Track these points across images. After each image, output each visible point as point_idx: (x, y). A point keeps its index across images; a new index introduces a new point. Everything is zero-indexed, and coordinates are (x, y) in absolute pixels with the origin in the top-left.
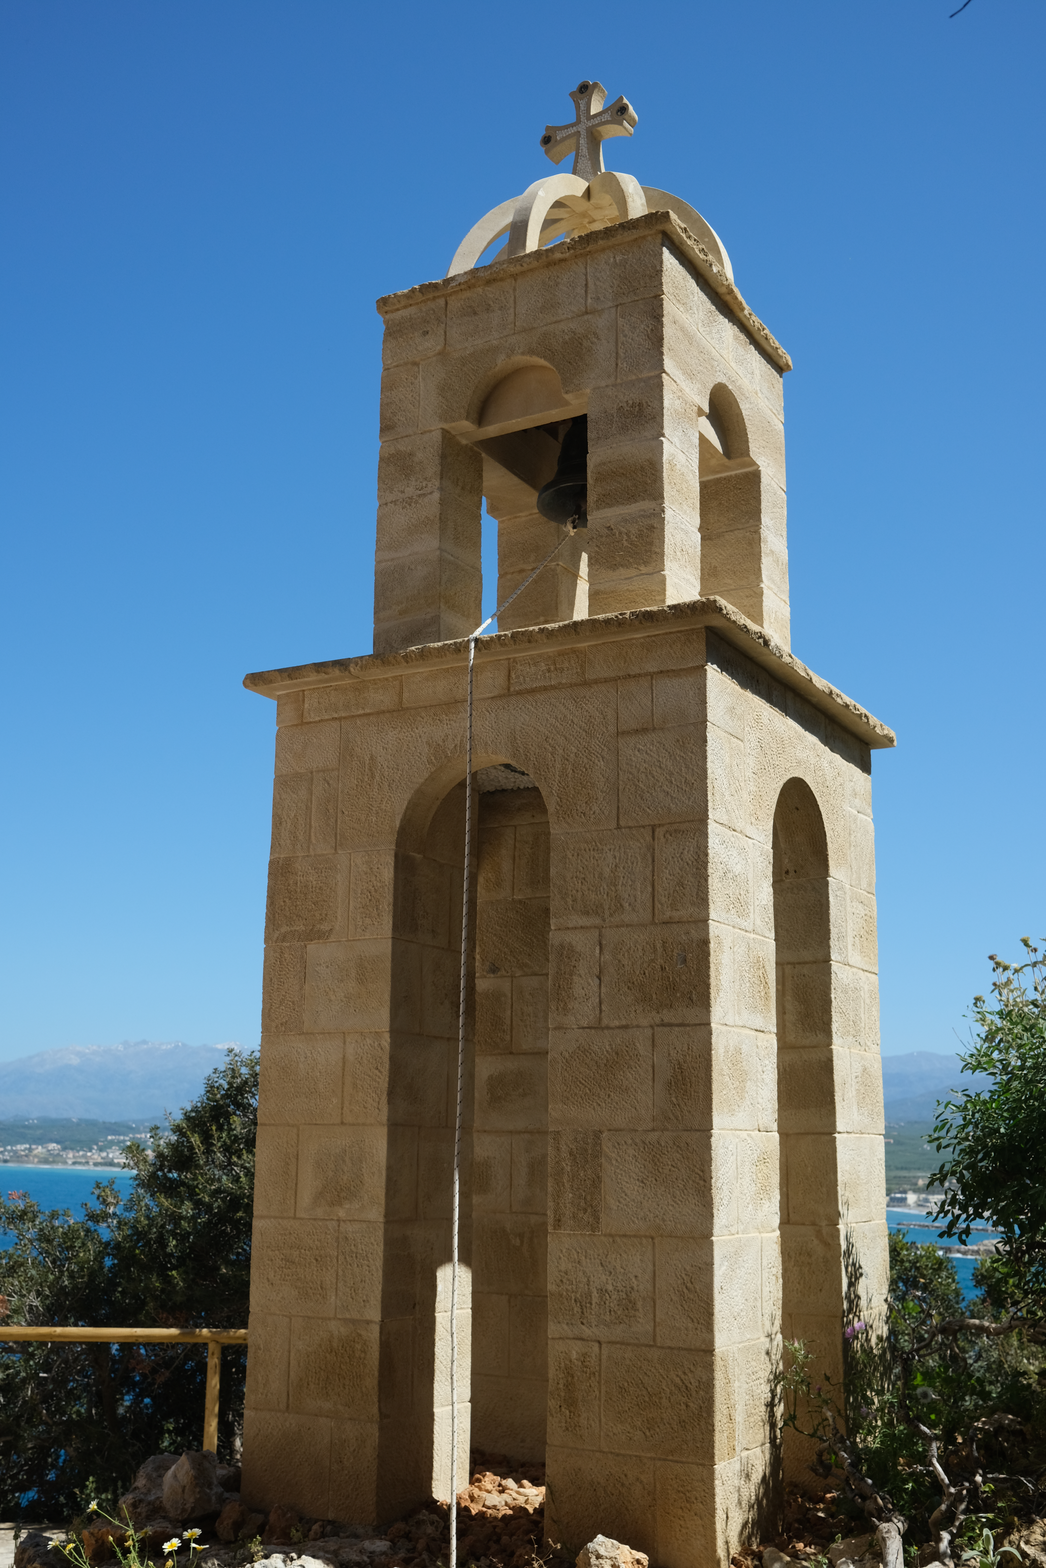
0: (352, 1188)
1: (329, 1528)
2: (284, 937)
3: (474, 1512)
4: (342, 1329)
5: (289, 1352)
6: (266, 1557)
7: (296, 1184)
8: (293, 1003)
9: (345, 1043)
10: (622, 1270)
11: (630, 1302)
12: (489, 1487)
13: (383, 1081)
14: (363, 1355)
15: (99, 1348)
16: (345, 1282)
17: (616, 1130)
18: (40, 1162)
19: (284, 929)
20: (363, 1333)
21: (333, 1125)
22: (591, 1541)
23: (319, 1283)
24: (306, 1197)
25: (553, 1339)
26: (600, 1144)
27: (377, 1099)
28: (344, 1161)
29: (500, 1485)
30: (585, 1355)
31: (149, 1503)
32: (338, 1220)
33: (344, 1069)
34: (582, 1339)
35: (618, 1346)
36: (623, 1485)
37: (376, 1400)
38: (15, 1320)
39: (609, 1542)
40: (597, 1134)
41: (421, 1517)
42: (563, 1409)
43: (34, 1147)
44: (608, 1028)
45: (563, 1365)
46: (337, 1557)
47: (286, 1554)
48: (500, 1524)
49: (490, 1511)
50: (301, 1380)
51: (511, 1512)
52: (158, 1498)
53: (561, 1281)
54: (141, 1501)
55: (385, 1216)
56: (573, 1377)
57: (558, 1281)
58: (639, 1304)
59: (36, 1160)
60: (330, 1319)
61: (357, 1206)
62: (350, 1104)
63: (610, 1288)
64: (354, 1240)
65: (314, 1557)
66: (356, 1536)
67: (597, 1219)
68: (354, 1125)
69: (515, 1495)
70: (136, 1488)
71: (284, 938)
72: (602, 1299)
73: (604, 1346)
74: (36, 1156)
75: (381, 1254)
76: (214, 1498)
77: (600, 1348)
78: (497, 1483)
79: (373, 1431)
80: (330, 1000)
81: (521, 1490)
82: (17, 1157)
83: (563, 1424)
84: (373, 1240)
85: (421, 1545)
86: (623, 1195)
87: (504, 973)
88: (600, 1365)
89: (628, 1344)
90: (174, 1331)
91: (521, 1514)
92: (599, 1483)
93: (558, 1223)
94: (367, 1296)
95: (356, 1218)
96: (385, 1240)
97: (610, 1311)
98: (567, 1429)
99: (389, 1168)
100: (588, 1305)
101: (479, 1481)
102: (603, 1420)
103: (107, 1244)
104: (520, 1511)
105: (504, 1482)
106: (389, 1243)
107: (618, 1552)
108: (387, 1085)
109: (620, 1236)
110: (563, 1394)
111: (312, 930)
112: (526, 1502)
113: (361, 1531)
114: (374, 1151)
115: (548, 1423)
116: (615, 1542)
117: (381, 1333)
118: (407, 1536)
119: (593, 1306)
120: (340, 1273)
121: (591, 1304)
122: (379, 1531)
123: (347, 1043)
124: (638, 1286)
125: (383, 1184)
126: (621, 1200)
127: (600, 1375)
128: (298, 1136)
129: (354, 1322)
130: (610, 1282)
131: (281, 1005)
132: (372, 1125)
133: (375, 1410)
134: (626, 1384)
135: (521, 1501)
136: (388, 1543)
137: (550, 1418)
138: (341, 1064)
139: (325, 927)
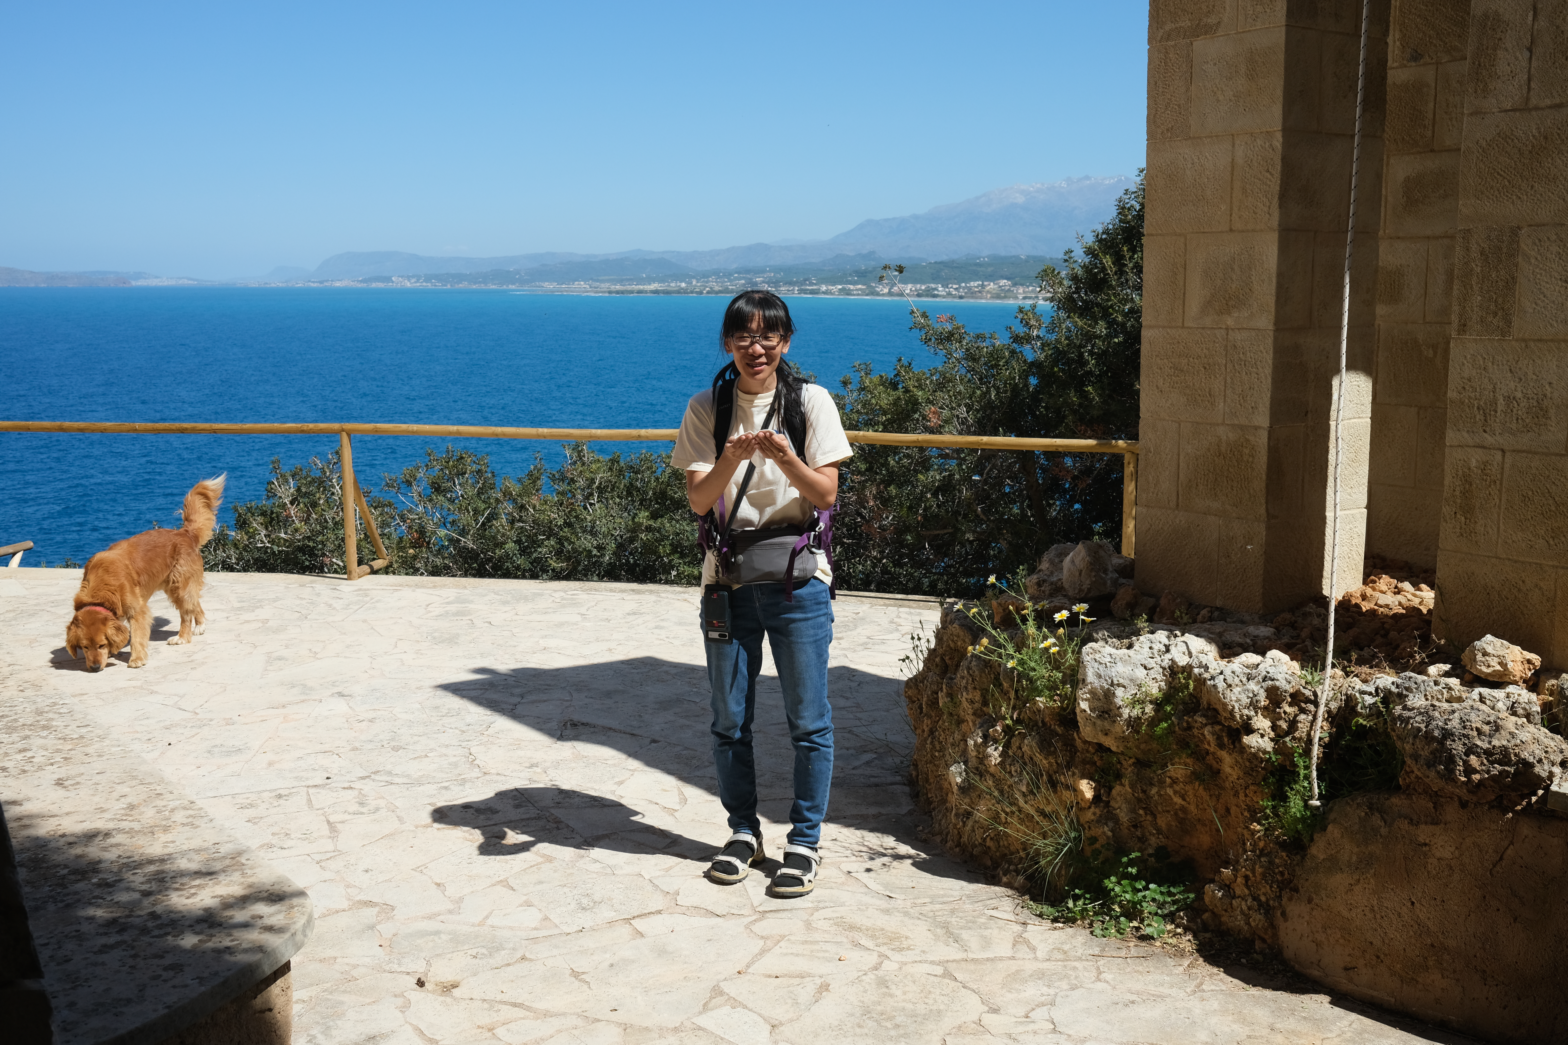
0: (1241, 296)
1: (1216, 614)
2: (1169, 35)
3: (1364, 609)
4: (1230, 435)
5: (1179, 455)
6: (1152, 632)
7: (1184, 294)
8: (1179, 106)
9: (1233, 146)
10: (1534, 377)
11: (1541, 409)
12: (1384, 588)
13: (1275, 185)
14: (1251, 459)
15: (1026, 456)
16: (1234, 389)
17: (1538, 226)
18: (992, 297)
19: (1168, 27)
20: (1251, 438)
21: (1222, 232)
22: (1479, 640)
23: (1207, 390)
24: (1194, 306)
25: (1451, 446)
26: (1518, 242)
27: (1268, 204)
28: (1232, 269)
29: (1396, 587)
30: (1485, 463)
31: (1052, 583)
32: (1227, 329)
33: (1232, 174)
34: (1484, 447)
35: (1525, 454)
36: (1519, 590)
37: (1263, 501)
38: (947, 429)
39: (1498, 642)
40: (1515, 231)
41: (1308, 609)
42: (1458, 516)
43: (986, 283)
44: (1537, 108)
45: (1460, 473)
46: (1220, 637)
47: (1171, 631)
48: (1390, 621)
49: (1382, 609)
50: (1190, 481)
51: (1404, 611)
52: (1060, 579)
53: (1464, 388)
54: (1044, 581)
55: (1275, 324)
56: (1471, 485)
57: (1460, 388)
58: (1552, 412)
59: (989, 296)
60: (1218, 425)
61: (1246, 315)
62: (1239, 210)
63: (1519, 395)
64: (1243, 348)
65: (1197, 636)
66: (1243, 622)
67: (1509, 323)
68: (1243, 231)
69: (1410, 597)
70: (1040, 571)
71: (1168, 37)
72: (1508, 407)
73: (1508, 454)
74: (988, 292)
75: (1270, 362)
76: (1109, 582)
77: (1504, 456)
78: (1393, 586)
79: (1261, 530)
80: (1218, 101)
81: (1418, 593)
82: (971, 294)
83: (1458, 530)
84: (1262, 348)
85: (1305, 633)
86: (1541, 296)
87: (1429, 60)
88: (1502, 474)
89: (1536, 453)
90: (1091, 442)
91: (1413, 614)
92: (1493, 588)
93: (1463, 328)
94: (1255, 402)
95: (1245, 326)
96: (1274, 348)
97: (1517, 419)
98: (1462, 535)
99: (1280, 275)
100: (1492, 413)
101: (1374, 582)
102: (1502, 527)
103: (1032, 364)
104: (1413, 612)
105: (1400, 585)
106: (1279, 351)
107: (1507, 651)
108: (1278, 188)
109: (1534, 340)
110: (1459, 501)
111: (1198, 24)
112: (1420, 603)
113: (1247, 618)
114: (1264, 258)
115: (1441, 528)
116: (1505, 642)
117: (1269, 439)
118: (1293, 625)
119: (1499, 413)
120: (1229, 380)
121: (1496, 412)
122: (1265, 619)
123: (1236, 146)
124: (1552, 393)
125: (1273, 292)
126: (1539, 302)
127: (1501, 484)
128: (1186, 245)
129: (1242, 427)
130: (1519, 389)
131: (1166, 109)
132: (1262, 231)
133: (1262, 511)
134: (1530, 493)
135: (1416, 602)
136: (1272, 630)
137: (1444, 524)
138: (1230, 169)
139: (1212, 20)
